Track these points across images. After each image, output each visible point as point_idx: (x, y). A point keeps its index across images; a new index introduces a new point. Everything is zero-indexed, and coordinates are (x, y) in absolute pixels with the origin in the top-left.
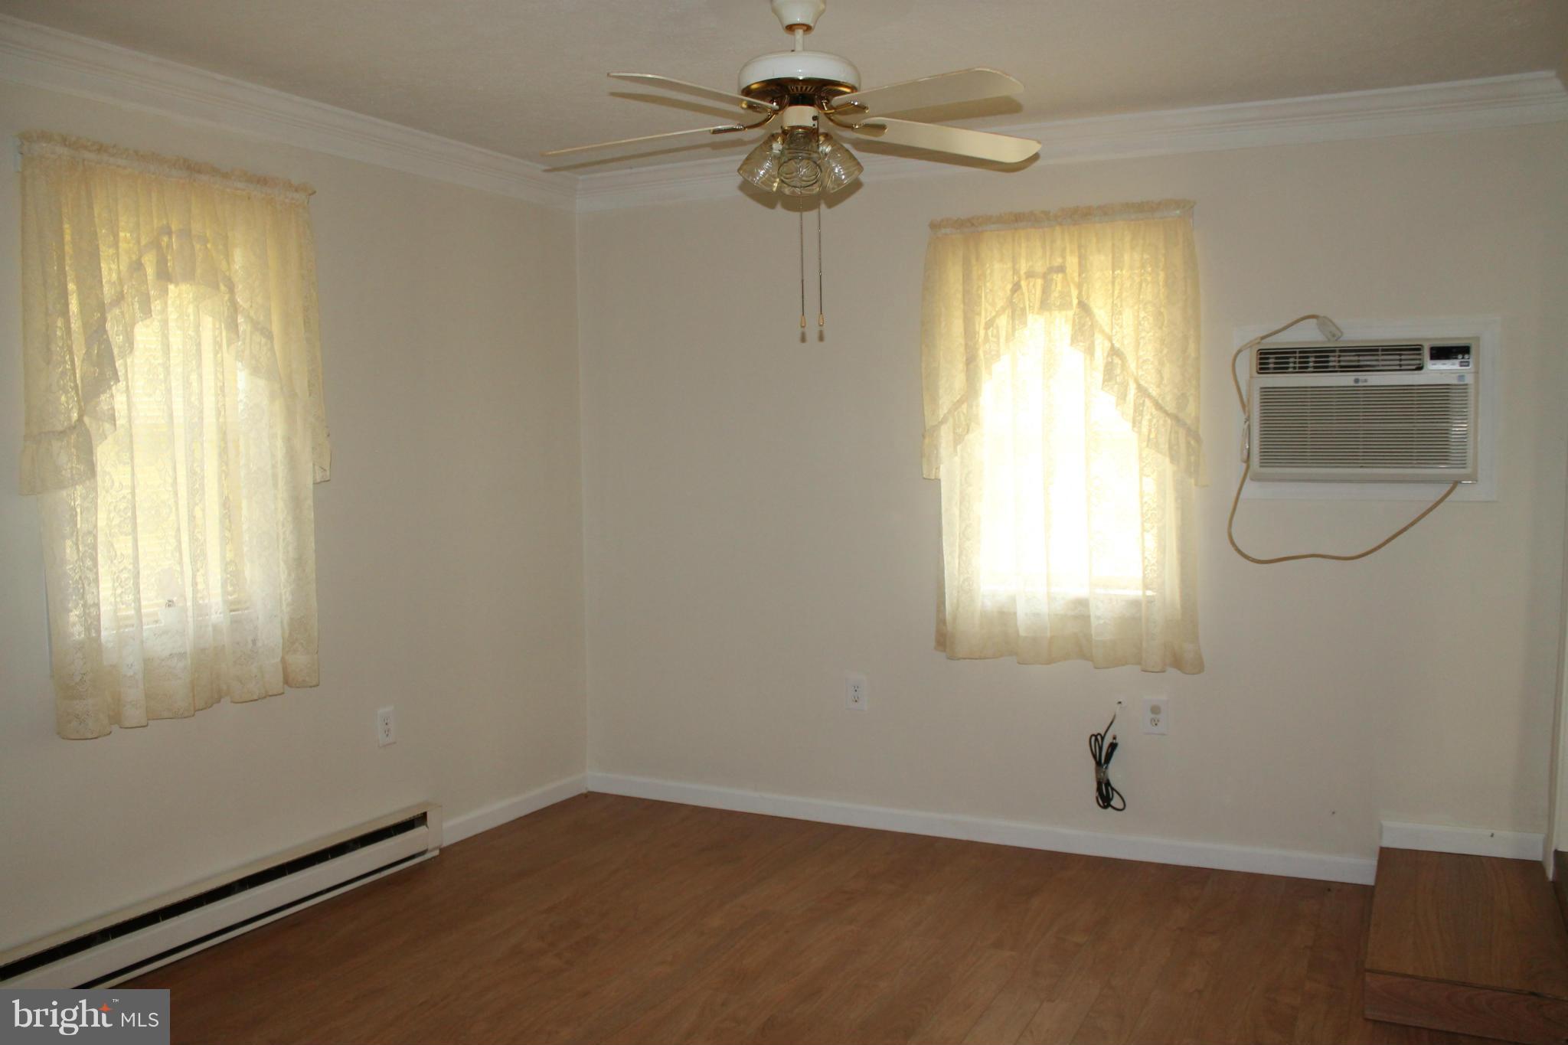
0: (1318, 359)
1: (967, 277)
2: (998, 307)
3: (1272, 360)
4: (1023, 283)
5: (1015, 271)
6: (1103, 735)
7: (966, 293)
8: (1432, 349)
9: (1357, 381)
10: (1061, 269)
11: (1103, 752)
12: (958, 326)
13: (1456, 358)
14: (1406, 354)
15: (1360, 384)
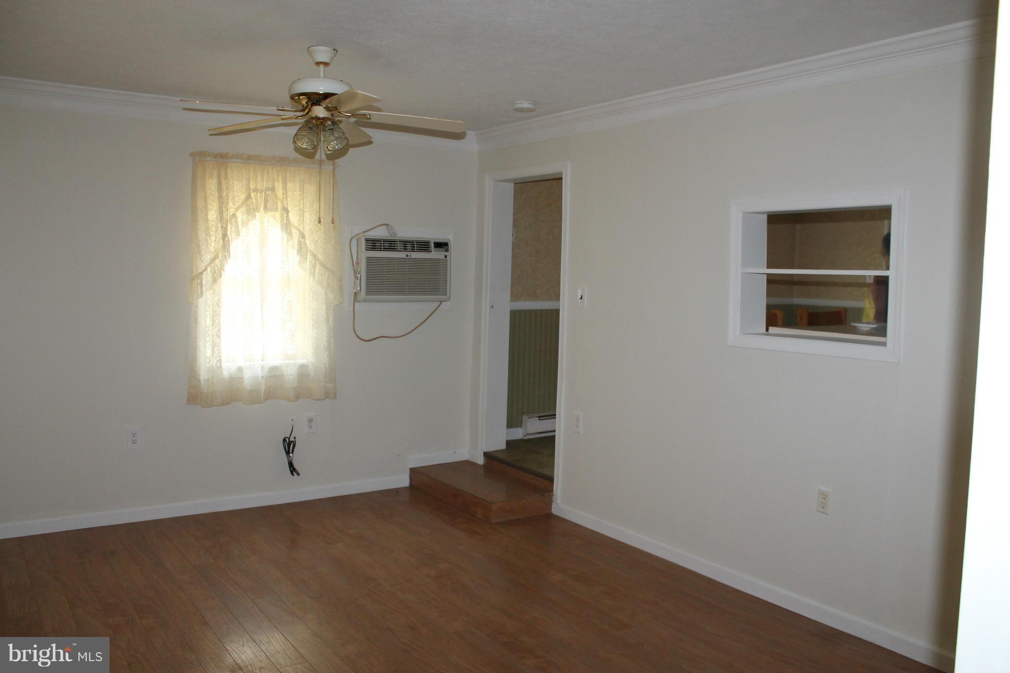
0: (390, 245)
1: (220, 188)
2: (237, 205)
3: (373, 244)
4: (252, 195)
5: (248, 189)
6: (289, 437)
7: (220, 197)
8: (435, 243)
9: (407, 256)
10: (273, 189)
11: (289, 445)
12: (213, 215)
13: (444, 248)
14: (423, 246)
15: (408, 257)
